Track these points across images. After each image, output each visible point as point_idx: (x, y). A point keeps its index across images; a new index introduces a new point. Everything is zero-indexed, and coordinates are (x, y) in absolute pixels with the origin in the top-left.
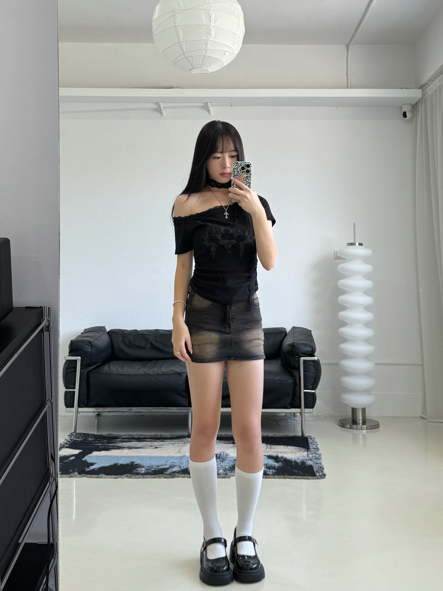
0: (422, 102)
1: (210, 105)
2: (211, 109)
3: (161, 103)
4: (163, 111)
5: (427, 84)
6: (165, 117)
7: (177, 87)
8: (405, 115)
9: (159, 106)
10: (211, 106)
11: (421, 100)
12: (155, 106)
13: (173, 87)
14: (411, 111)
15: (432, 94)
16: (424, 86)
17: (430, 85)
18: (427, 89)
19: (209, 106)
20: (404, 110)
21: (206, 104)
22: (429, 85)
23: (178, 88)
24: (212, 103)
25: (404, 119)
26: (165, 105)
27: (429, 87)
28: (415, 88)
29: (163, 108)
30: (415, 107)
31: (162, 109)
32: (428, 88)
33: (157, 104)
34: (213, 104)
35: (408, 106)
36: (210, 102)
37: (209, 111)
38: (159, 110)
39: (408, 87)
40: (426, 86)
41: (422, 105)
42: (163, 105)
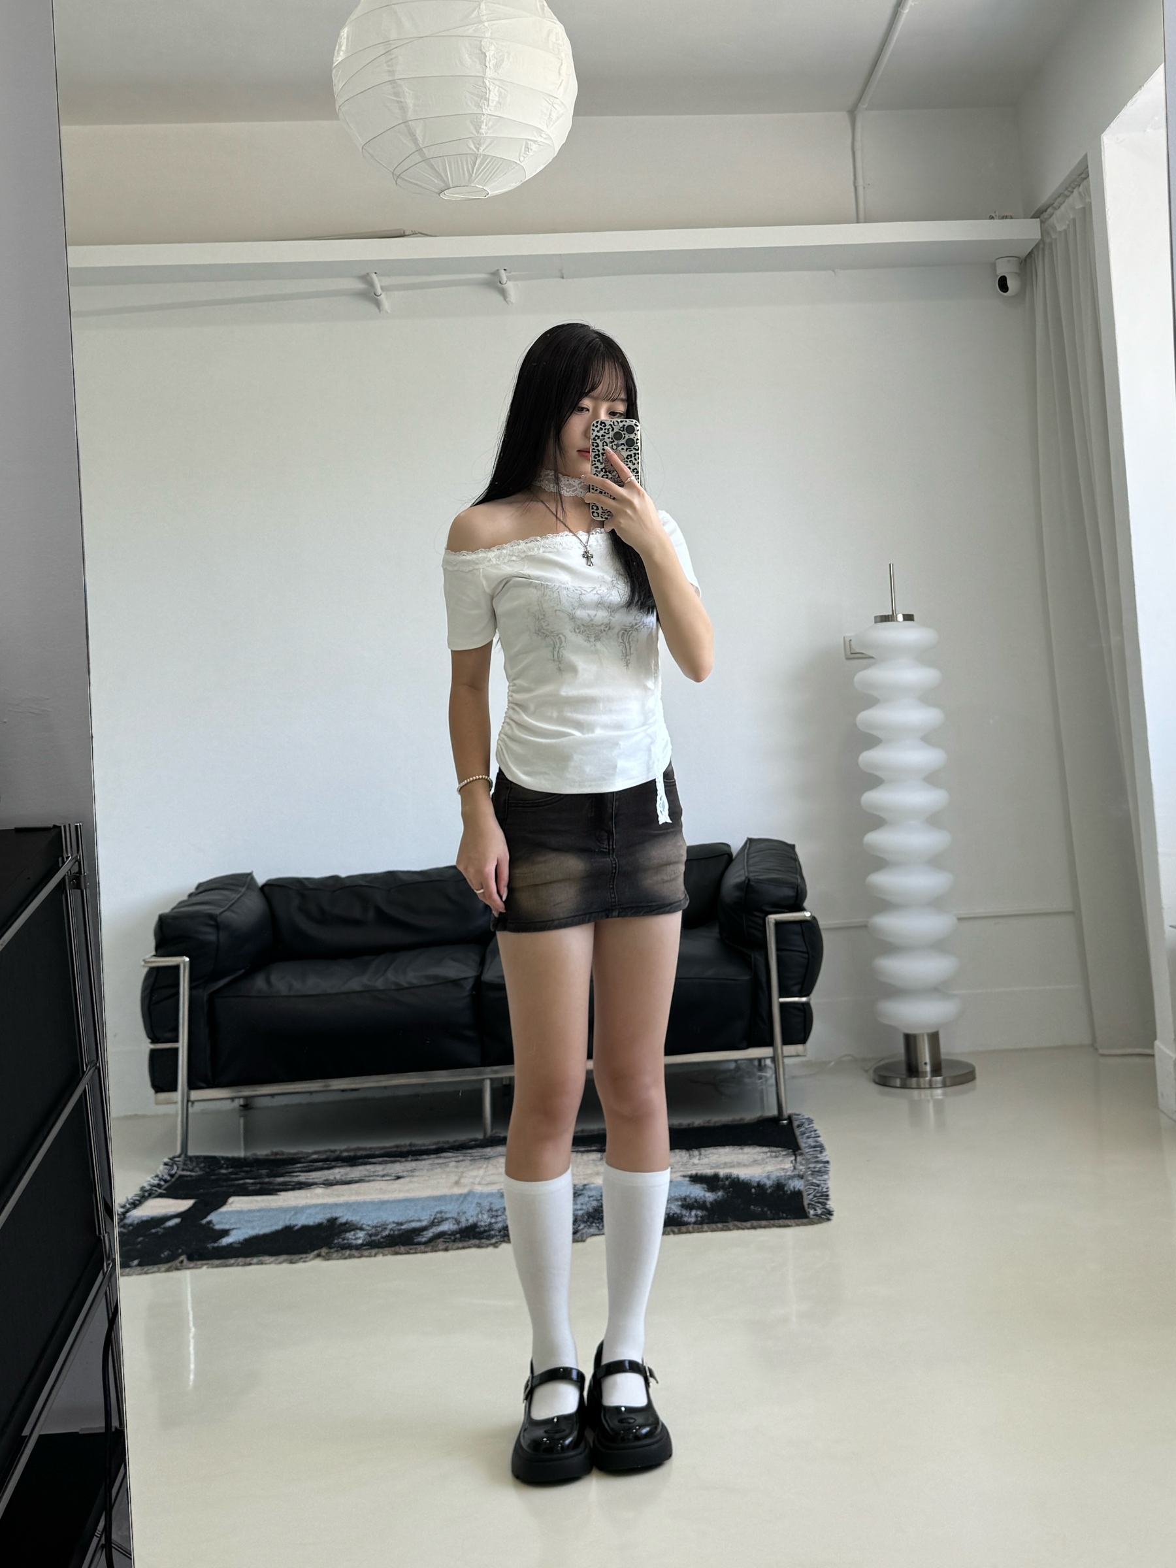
0: (1043, 250)
1: (507, 277)
2: (510, 286)
3: (374, 276)
4: (383, 297)
5: (1052, 204)
6: (389, 311)
7: (414, 234)
8: (1003, 284)
9: (371, 284)
10: (509, 279)
11: (1041, 246)
12: (360, 286)
13: (406, 233)
14: (1016, 273)
15: (1065, 231)
16: (1046, 211)
17: (1059, 208)
18: (1053, 220)
19: (504, 279)
20: (1000, 273)
21: (496, 273)
22: (1055, 209)
23: (419, 235)
24: (510, 273)
25: (1003, 295)
26: (387, 281)
27: (1058, 212)
28: (1024, 218)
29: (382, 288)
30: (1026, 263)
31: (379, 291)
32: (1054, 216)
33: (366, 278)
34: (513, 273)
35: (1009, 261)
36: (505, 270)
37: (503, 293)
38: (370, 296)
39: (1006, 214)
40: (1050, 210)
41: (1043, 260)
42: (380, 281)
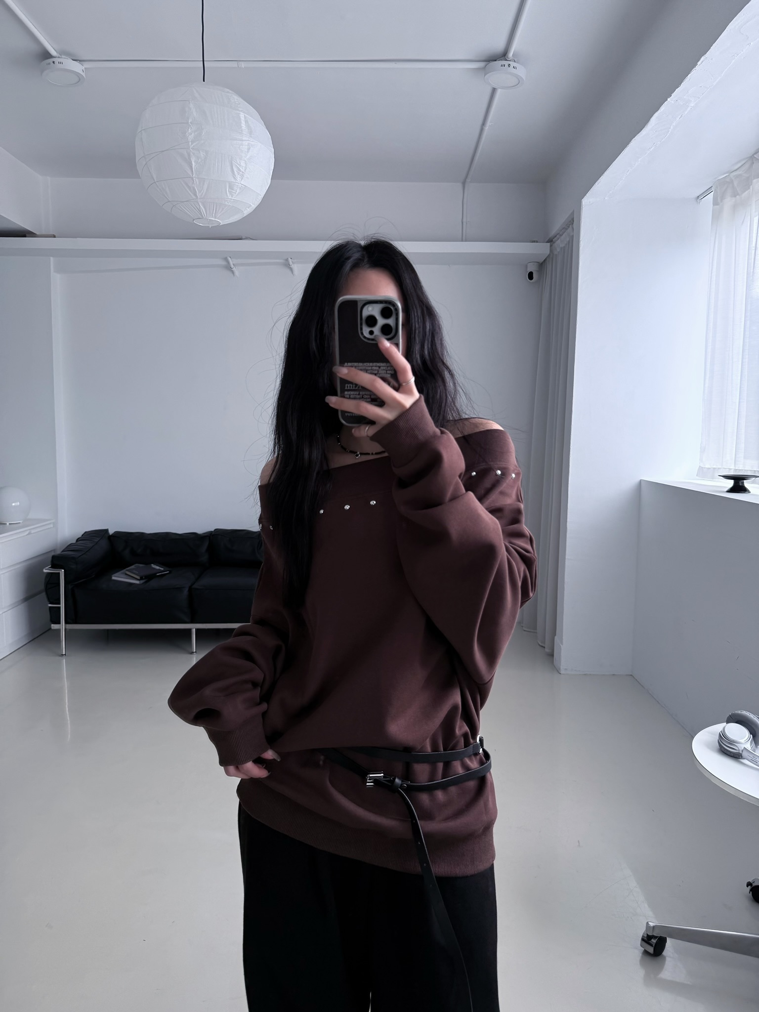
0: (550, 260)
1: (292, 262)
2: (295, 267)
3: (229, 259)
4: (234, 269)
5: (557, 235)
6: (238, 276)
7: (246, 238)
9: (228, 262)
11: (549, 258)
12: (224, 263)
13: (243, 237)
14: (537, 270)
17: (563, 234)
18: (559, 241)
20: (529, 270)
21: (287, 260)
22: (561, 235)
23: (249, 239)
25: (530, 282)
26: (236, 261)
27: (562, 237)
28: (542, 242)
29: (233, 264)
30: (542, 265)
31: (232, 266)
33: (226, 259)
34: (295, 260)
35: (534, 264)
36: (291, 259)
37: (291, 270)
38: (229, 268)
41: (551, 264)
42: (232, 262)
